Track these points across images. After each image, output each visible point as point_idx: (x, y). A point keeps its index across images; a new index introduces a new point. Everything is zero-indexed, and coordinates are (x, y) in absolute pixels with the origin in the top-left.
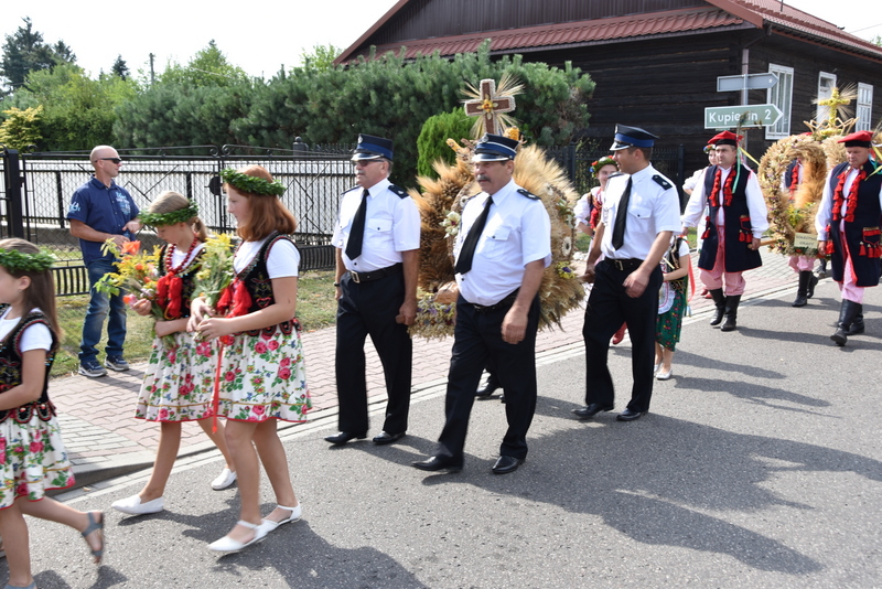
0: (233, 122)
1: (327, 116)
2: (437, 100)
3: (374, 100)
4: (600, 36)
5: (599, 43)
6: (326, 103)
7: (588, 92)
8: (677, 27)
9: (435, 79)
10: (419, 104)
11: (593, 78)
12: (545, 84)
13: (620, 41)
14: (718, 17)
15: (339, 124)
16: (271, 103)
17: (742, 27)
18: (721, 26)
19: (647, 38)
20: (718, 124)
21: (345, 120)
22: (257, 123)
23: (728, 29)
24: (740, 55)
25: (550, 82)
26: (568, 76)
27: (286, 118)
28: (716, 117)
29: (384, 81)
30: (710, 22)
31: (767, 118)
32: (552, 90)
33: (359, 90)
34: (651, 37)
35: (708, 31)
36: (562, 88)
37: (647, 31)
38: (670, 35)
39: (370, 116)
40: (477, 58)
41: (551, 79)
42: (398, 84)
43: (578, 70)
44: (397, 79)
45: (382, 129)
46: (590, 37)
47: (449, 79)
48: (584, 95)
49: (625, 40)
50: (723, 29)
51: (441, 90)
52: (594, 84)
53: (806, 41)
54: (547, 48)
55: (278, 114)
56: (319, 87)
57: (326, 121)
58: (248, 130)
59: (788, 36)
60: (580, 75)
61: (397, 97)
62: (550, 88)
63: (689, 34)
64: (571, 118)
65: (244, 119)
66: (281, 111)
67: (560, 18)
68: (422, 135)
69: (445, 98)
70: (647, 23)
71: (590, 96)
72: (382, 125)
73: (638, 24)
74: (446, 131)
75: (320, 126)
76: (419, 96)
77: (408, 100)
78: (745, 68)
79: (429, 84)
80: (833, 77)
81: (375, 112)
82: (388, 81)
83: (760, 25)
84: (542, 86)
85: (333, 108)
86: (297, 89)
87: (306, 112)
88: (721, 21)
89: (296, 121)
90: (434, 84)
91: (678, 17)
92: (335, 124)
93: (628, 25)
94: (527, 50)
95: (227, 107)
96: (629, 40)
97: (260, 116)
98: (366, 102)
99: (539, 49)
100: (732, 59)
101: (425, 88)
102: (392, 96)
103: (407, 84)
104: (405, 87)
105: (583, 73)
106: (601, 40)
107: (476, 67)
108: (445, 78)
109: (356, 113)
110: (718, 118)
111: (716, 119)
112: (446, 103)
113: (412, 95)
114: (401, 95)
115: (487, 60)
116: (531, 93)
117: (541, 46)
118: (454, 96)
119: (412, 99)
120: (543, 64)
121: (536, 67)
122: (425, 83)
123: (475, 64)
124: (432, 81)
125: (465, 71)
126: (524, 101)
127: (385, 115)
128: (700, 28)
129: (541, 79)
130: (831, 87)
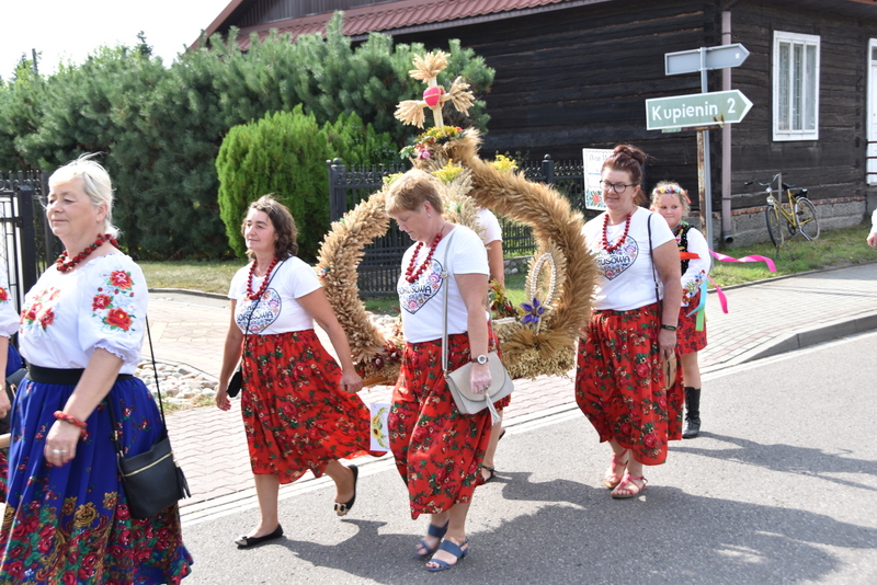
0: (19, 140)
1: (136, 129)
2: (275, 103)
3: (194, 104)
5: (524, 13)
6: (135, 109)
7: (484, 83)
10: (252, 109)
11: (489, 64)
15: (154, 140)
16: (65, 112)
20: (671, 120)
21: (161, 134)
22: (52, 141)
24: (719, 21)
27: (89, 133)
28: (661, 113)
29: (209, 77)
31: (731, 111)
33: (176, 90)
39: (192, 127)
40: (325, 40)
42: (225, 79)
43: (469, 52)
44: (224, 73)
45: (207, 145)
46: (512, 5)
47: (291, 72)
48: (479, 88)
51: (279, 88)
52: (491, 72)
55: (76, 128)
56: (127, 88)
57: (136, 135)
58: (39, 150)
60: (471, 58)
61: (224, 99)
65: (33, 136)
66: (81, 122)
68: (220, 155)
69: (285, 98)
71: (488, 89)
72: (211, 141)
74: (251, 147)
75: (129, 144)
76: (253, 97)
77: (236, 104)
79: (264, 79)
81: (198, 122)
82: (213, 77)
85: (143, 118)
86: (100, 91)
87: (110, 124)
89: (100, 136)
90: (271, 79)
92: (148, 140)
94: (397, 32)
95: (14, 119)
97: (52, 130)
98: (185, 109)
100: (707, 26)
101: (258, 85)
102: (219, 98)
103: (237, 80)
104: (235, 84)
105: (475, 57)
106: (527, 8)
107: (323, 53)
108: (285, 70)
109: (174, 123)
110: (664, 114)
111: (662, 115)
112: (286, 106)
113: (242, 96)
114: (230, 96)
115: (338, 43)
116: (395, 86)
117: (447, 21)
118: (296, 94)
119: (243, 101)
120: (419, 46)
121: (410, 51)
122: (259, 77)
123: (323, 48)
124: (267, 73)
125: (307, 58)
126: (384, 99)
127: (212, 125)
129: (409, 65)
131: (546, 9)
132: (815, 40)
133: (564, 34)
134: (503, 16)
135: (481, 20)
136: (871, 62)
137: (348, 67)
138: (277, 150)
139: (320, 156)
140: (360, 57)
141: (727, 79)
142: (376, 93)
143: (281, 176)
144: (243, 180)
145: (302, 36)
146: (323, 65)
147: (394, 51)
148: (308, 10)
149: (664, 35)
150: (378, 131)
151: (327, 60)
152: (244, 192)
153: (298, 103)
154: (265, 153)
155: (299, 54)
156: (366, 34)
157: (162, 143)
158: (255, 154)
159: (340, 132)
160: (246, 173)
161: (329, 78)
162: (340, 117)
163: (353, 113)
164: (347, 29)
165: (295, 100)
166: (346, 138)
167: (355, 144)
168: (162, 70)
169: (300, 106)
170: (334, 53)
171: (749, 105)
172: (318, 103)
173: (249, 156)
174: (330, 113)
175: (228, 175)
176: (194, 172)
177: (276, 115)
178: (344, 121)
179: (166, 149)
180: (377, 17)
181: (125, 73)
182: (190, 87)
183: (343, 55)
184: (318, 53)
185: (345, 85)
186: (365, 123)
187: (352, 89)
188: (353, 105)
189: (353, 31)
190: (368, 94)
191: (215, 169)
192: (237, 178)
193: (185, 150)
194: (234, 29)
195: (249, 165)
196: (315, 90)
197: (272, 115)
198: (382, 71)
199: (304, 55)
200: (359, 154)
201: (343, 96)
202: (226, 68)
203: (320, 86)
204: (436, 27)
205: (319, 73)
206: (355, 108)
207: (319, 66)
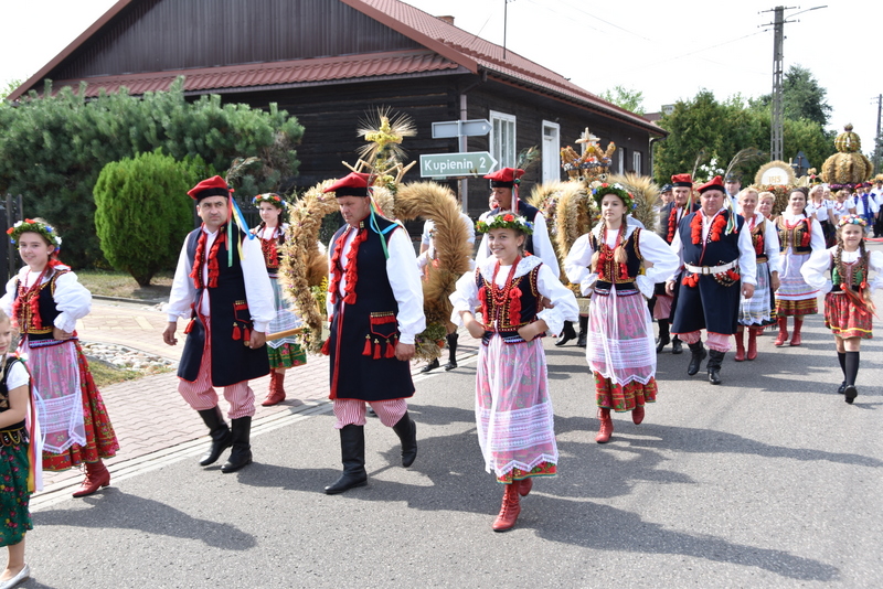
2: (125, 144)
3: (48, 142)
4: (313, 77)
5: (312, 85)
7: (296, 137)
8: (393, 70)
9: (122, 120)
11: (301, 122)
12: (246, 128)
13: (335, 83)
14: (433, 61)
15: (7, 170)
17: (458, 72)
18: (437, 70)
19: (362, 80)
20: (438, 172)
21: (14, 166)
23: (444, 73)
24: (459, 101)
25: (251, 125)
26: (274, 119)
28: (431, 165)
29: (61, 121)
30: (426, 66)
31: (482, 166)
32: (253, 134)
33: (30, 131)
34: (367, 80)
35: (424, 75)
36: (264, 132)
37: (362, 73)
38: (385, 78)
39: (45, 161)
40: (169, 97)
41: (252, 122)
42: (77, 124)
43: (284, 113)
44: (76, 119)
45: (61, 176)
46: (303, 77)
47: (138, 121)
48: (292, 140)
49: (339, 82)
50: (438, 74)
51: (128, 133)
52: (302, 129)
53: (525, 89)
54: (256, 89)
59: (506, 83)
60: (287, 118)
61: (76, 140)
62: (252, 132)
63: (405, 77)
64: (279, 166)
67: (270, 56)
68: (98, 184)
69: (134, 141)
70: (362, 64)
71: (299, 141)
72: (61, 172)
73: (352, 65)
74: (127, 180)
76: (103, 139)
77: (89, 144)
78: (464, 114)
79: (114, 125)
80: (556, 126)
81: (50, 157)
82: (65, 121)
83: (475, 71)
84: (242, 130)
88: (436, 65)
90: (120, 126)
91: (394, 60)
93: (343, 66)
94: (227, 91)
96: (344, 82)
98: (39, 145)
99: (248, 90)
100: (450, 104)
101: (109, 130)
102: (71, 138)
103: (88, 125)
104: (87, 128)
105: (290, 117)
106: (315, 81)
107: (168, 109)
108: (133, 119)
110: (434, 166)
111: (432, 167)
113: (95, 138)
114: (82, 138)
116: (231, 136)
117: (249, 86)
118: (144, 139)
119: (95, 142)
120: (245, 106)
121: (237, 109)
122: (110, 124)
123: (168, 104)
124: (117, 121)
125: (154, 111)
126: (223, 146)
127: (63, 160)
128: (416, 72)
129: (242, 121)
130: (555, 135)
131: (330, 83)
132: (512, 119)
133: (342, 102)
134: (295, 86)
135: (277, 87)
136: (544, 136)
137: (191, 120)
138: (150, 183)
140: (200, 113)
141: (463, 144)
142: (216, 141)
143: (152, 203)
144: (119, 205)
146: (170, 117)
147: (223, 108)
149: (418, 108)
151: (173, 113)
152: (121, 215)
154: (140, 185)
155: (144, 106)
158: (130, 185)
159: (187, 169)
160: (123, 200)
161: (175, 128)
162: (186, 158)
163: (198, 156)
164: (187, 85)
165: (146, 147)
166: (192, 174)
169: (158, 150)
171: (495, 162)
172: (165, 147)
173: (126, 186)
175: (107, 201)
178: (190, 162)
179: (18, 178)
184: (164, 107)
185: (188, 133)
186: (207, 164)
187: (195, 137)
192: (114, 203)
193: (37, 179)
194: (84, 83)
195: (125, 194)
197: (141, 155)
198: (218, 123)
199: (151, 108)
201: (188, 142)
202: (78, 115)
203: (166, 133)
205: (166, 122)
206: (198, 152)
207: (166, 117)
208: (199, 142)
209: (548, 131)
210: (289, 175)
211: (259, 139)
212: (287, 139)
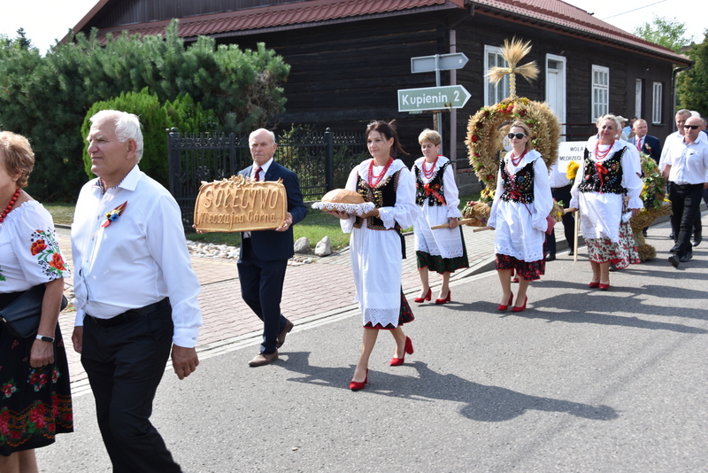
1: (18, 103)
3: (63, 85)
6: (17, 87)
7: (283, 74)
8: (384, 8)
9: (125, 63)
10: (109, 90)
11: (286, 61)
12: (229, 68)
15: (32, 111)
17: (445, 8)
18: (425, 6)
19: (356, 19)
20: (415, 106)
21: (38, 107)
23: (432, 9)
24: (448, 37)
25: (233, 64)
26: (263, 58)
28: (408, 99)
29: (75, 65)
30: (415, 3)
31: (456, 100)
32: (236, 73)
33: (50, 74)
34: (360, 19)
35: (413, 12)
36: (246, 71)
37: (356, 12)
38: (378, 16)
39: (62, 102)
40: (165, 40)
41: (236, 62)
42: (88, 67)
43: (272, 52)
44: (87, 62)
45: (74, 116)
47: (139, 62)
48: (278, 78)
49: (335, 22)
50: (427, 10)
51: (129, 75)
52: (288, 67)
53: (521, 23)
56: (11, 71)
57: (18, 107)
60: (273, 57)
61: (87, 82)
62: (234, 71)
63: (395, 14)
64: (266, 105)
69: (134, 82)
70: (357, 4)
71: (285, 79)
72: (77, 113)
73: (348, 5)
75: (12, 114)
76: (109, 81)
77: (97, 87)
78: (453, 48)
79: (118, 68)
80: (563, 59)
81: (67, 99)
82: (79, 65)
83: (463, 6)
84: (227, 69)
85: (24, 94)
88: (425, 1)
90: (123, 68)
92: (28, 111)
93: (339, 6)
94: (219, 36)
96: (339, 21)
98: (57, 88)
100: (440, 40)
101: (113, 72)
102: (83, 81)
103: (97, 68)
104: (95, 70)
105: (276, 55)
106: (313, 22)
107: (163, 50)
108: (134, 62)
109: (48, 99)
110: (410, 100)
111: (409, 102)
112: (135, 88)
113: (101, 80)
114: (91, 80)
115: (174, 42)
116: (217, 75)
118: (143, 79)
119: (102, 84)
120: (235, 46)
121: (228, 49)
122: (114, 66)
123: (163, 46)
124: (120, 63)
125: (151, 53)
126: (210, 85)
127: (78, 101)
128: (406, 9)
129: (227, 60)
130: (561, 68)
133: (340, 41)
134: (296, 27)
135: (280, 29)
136: (547, 69)
137: (182, 61)
139: (162, 126)
140: (190, 53)
141: (454, 77)
142: (203, 80)
145: (147, 36)
146: (164, 58)
147: (216, 49)
148: (151, 17)
149: (409, 45)
150: (205, 108)
151: (167, 55)
153: (145, 86)
155: (144, 49)
156: (195, 36)
157: (39, 114)
159: (177, 107)
161: (168, 68)
163: (187, 94)
164: (181, 32)
165: (142, 84)
166: (181, 113)
167: (188, 117)
168: (39, 58)
169: (146, 88)
170: (172, 50)
171: (469, 96)
172: (160, 87)
174: (168, 94)
176: (63, 136)
177: (128, 94)
178: (180, 100)
179: (42, 118)
180: (203, 24)
181: (9, 59)
182: (60, 72)
183: (178, 51)
184: (159, 49)
185: (179, 74)
186: (195, 102)
187: (186, 77)
188: (186, 89)
189: (186, 34)
190: (197, 81)
191: (81, 134)
193: (57, 119)
194: (94, 30)
196: (157, 76)
198: (207, 64)
199: (149, 51)
200: (191, 124)
201: (179, 81)
202: (89, 58)
203: (161, 74)
204: (247, 33)
205: (160, 64)
206: (188, 91)
207: (160, 59)
208: (188, 82)
209: (553, 64)
210: (275, 112)
211: (241, 77)
212: (272, 77)
